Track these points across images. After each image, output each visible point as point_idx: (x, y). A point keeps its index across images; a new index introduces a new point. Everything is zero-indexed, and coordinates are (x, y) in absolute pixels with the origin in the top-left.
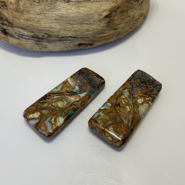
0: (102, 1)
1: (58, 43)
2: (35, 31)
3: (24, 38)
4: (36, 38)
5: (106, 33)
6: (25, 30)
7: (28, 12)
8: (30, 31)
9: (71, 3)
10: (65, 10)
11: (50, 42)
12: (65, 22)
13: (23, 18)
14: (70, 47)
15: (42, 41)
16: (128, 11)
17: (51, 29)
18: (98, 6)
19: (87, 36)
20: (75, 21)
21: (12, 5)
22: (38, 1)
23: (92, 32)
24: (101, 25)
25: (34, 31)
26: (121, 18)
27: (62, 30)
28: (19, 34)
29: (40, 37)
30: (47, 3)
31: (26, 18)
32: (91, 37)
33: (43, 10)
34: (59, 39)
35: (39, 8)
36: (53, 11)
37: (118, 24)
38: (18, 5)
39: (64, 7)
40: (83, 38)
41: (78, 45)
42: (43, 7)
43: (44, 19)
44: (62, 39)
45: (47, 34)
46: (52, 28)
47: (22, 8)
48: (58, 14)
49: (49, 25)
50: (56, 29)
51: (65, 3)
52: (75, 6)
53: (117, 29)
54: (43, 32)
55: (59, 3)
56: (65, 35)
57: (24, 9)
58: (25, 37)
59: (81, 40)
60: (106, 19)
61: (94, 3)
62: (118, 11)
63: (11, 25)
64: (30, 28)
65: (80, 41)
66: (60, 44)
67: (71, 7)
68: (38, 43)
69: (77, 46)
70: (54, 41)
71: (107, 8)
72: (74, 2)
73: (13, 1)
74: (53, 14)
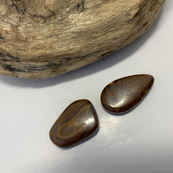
1: (79, 63)
2: (50, 59)
3: (37, 70)
8: (43, 60)
9: (87, 10)
10: (83, 22)
12: (85, 38)
13: (30, 47)
15: (60, 67)
17: (70, 52)
19: (114, 44)
20: (97, 33)
21: (10, 34)
22: (43, 21)
23: (121, 38)
25: (48, 59)
27: (84, 48)
29: (57, 64)
30: (56, 20)
31: (33, 46)
32: (119, 44)
33: (53, 30)
34: (81, 59)
35: (48, 29)
36: (66, 29)
38: (18, 33)
39: (80, 20)
40: (109, 49)
42: (52, 27)
43: (57, 41)
44: (84, 57)
45: (65, 58)
46: (71, 50)
47: (23, 35)
48: (75, 31)
50: (76, 50)
52: (94, 14)
54: (60, 57)
55: (72, 15)
56: (87, 53)
57: (26, 35)
59: (106, 51)
60: (136, 18)
63: (16, 60)
66: (81, 62)
67: (89, 16)
68: (55, 70)
69: (101, 57)
71: (135, 4)
72: (91, 7)
73: (9, 29)
74: (68, 32)
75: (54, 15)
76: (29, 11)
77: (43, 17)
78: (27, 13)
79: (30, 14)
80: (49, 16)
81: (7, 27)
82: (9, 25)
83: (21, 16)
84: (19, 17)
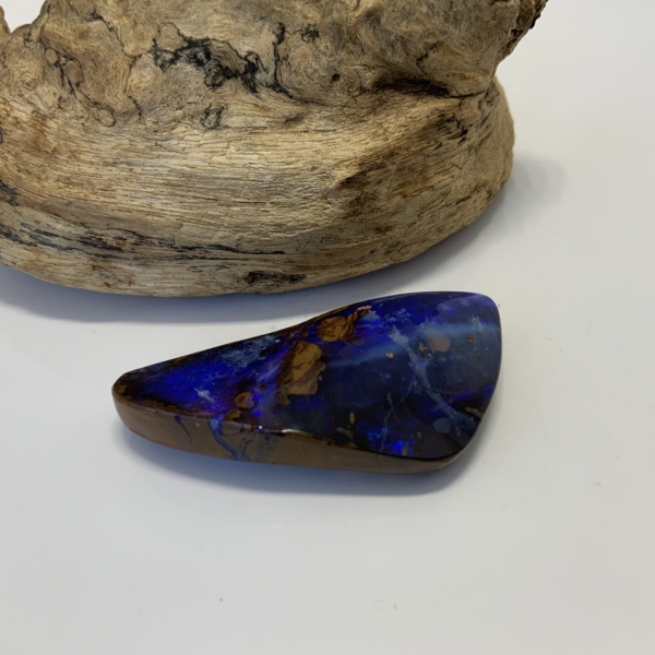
0: (334, 130)
1: (172, 268)
2: (93, 221)
3: (53, 246)
4: (95, 246)
5: (348, 241)
6: (56, 215)
7: (74, 155)
8: (74, 219)
9: (225, 131)
10: (202, 155)
11: (143, 261)
12: (200, 195)
13: (54, 174)
14: (217, 283)
15: (115, 257)
16: (425, 168)
17: (149, 217)
18: (318, 146)
19: (276, 245)
20: (234, 193)
21: (22, 128)
22: (112, 120)
23: (298, 232)
24: (327, 211)
25: (88, 219)
26: (401, 190)
27: (189, 221)
28: (37, 231)
29: (109, 243)
30: (142, 126)
31: (64, 174)
32: (293, 250)
33: (125, 150)
34: (176, 253)
35: (113, 144)
36: (158, 157)
37: (391, 210)
38: (42, 131)
39: (200, 145)
40: (262, 253)
41: (245, 279)
42: (127, 141)
43: (126, 180)
44: (186, 252)
45: (134, 233)
46: (153, 214)
47: (52, 141)
48: (178, 167)
49: (145, 201)
50: (168, 217)
51: (205, 131)
52: (239, 143)
53: (388, 229)
54: (122, 225)
55: (184, 129)
56: (197, 240)
57: (59, 144)
58: (54, 240)
59: (256, 259)
60: (346, 191)
61: (306, 135)
62: (391, 167)
63: (9, 198)
64: (73, 209)
65: (253, 262)
66: (179, 270)
67: (225, 145)
68: (100, 264)
69: (243, 282)
70: (160, 258)
71: (351, 155)
72: (237, 128)
73: (24, 117)
74: (161, 166)
75: (140, 114)
76: (87, 89)
77: (112, 111)
78: (81, 92)
79: (86, 97)
80: (127, 112)
81: (23, 112)
82: (30, 109)
83: (65, 96)
84: (58, 96)
